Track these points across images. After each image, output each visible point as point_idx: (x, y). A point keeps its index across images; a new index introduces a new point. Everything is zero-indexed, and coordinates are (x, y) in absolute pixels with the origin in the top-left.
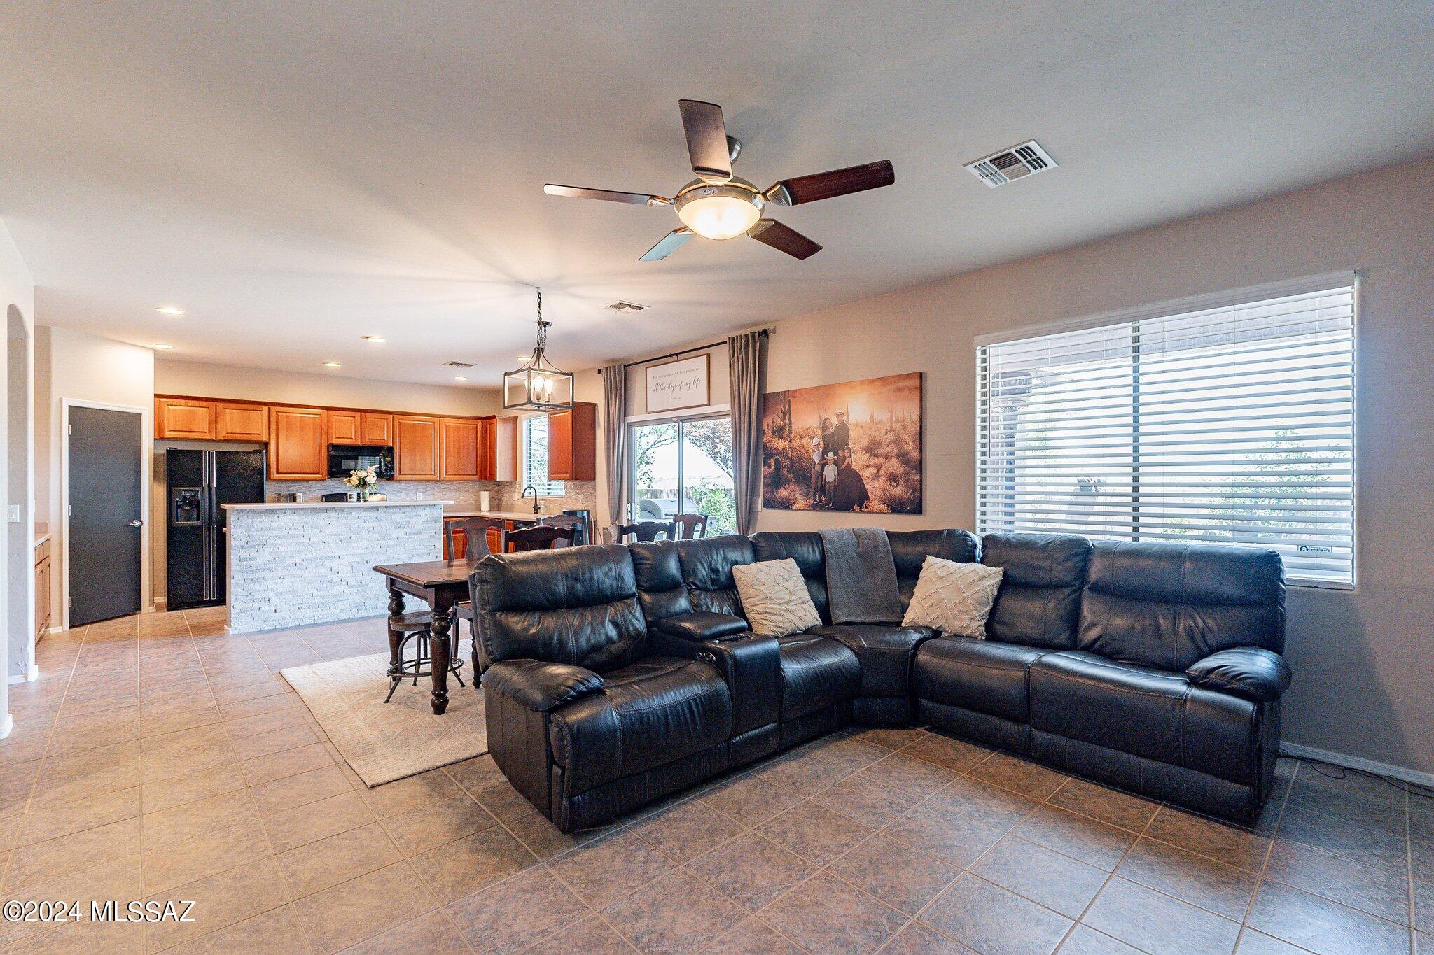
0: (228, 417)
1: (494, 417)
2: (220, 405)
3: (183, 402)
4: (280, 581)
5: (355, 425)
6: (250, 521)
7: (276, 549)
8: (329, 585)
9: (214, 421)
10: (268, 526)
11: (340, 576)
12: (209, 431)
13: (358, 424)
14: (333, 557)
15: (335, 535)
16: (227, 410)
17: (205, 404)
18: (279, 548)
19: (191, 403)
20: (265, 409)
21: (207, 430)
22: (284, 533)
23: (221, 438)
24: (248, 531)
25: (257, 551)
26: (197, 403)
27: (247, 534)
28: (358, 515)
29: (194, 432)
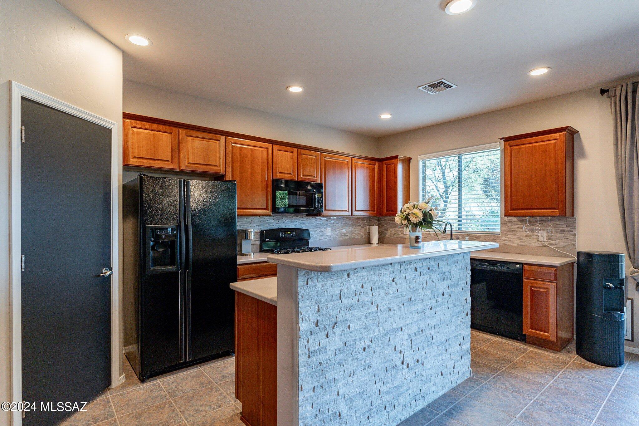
0: (189, 144)
1: (396, 157)
2: (183, 132)
3: (147, 125)
4: (350, 379)
5: (293, 160)
6: (319, 285)
7: (347, 330)
8: (393, 371)
9: (177, 149)
10: (337, 291)
11: (402, 355)
12: (172, 160)
13: (296, 160)
14: (396, 330)
15: (398, 297)
16: (189, 138)
17: (168, 128)
18: (349, 327)
19: (155, 126)
20: (222, 138)
21: (170, 159)
22: (354, 300)
23: (183, 168)
24: (318, 303)
25: (327, 336)
26: (161, 127)
27: (317, 310)
28: (415, 266)
29: (158, 160)
